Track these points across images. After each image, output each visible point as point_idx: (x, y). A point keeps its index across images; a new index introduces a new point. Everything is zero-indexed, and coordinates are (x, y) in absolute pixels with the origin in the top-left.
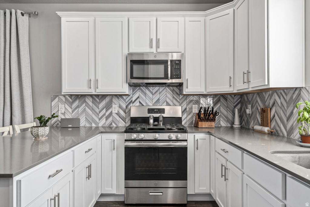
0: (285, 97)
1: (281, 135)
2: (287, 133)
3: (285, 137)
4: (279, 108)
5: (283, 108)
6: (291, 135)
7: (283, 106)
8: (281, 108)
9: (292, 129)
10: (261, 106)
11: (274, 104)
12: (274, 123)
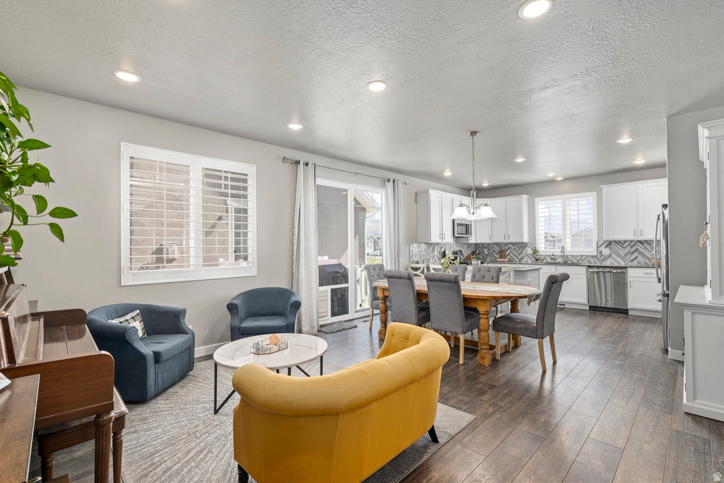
0: (517, 246)
1: (515, 261)
2: (519, 260)
4: (513, 250)
5: (516, 250)
9: (522, 258)
10: (497, 249)
11: (509, 249)
12: (509, 257)
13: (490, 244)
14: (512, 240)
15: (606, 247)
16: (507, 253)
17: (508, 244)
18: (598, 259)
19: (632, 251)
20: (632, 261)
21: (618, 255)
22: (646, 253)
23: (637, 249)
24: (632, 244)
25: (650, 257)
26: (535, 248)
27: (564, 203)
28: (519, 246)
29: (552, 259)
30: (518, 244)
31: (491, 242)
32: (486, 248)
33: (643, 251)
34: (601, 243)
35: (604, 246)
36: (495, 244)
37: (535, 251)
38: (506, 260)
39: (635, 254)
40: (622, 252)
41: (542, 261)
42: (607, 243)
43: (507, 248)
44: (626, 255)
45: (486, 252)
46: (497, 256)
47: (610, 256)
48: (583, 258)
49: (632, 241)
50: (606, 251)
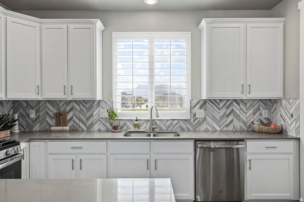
0: (85, 105)
1: (81, 130)
2: (87, 128)
3: (85, 131)
4: (78, 112)
5: (82, 112)
6: (91, 128)
7: (83, 111)
8: (80, 112)
9: (92, 125)
10: (53, 111)
11: (71, 110)
12: (71, 123)
13: (40, 101)
14: (78, 95)
15: (201, 108)
16: (69, 116)
17: (70, 101)
18: (191, 124)
19: (228, 112)
20: (227, 126)
21: (214, 118)
22: (241, 116)
23: (233, 110)
24: (228, 104)
25: (245, 120)
26: (112, 108)
27: (151, 42)
28: (88, 106)
29: (136, 126)
30: (85, 102)
31: (39, 98)
32: (32, 108)
33: (238, 112)
34: (194, 102)
35: (198, 106)
36: (49, 102)
37: (112, 115)
38: (67, 128)
39: (231, 117)
40: (219, 114)
41: (121, 128)
42: (201, 103)
43: (68, 109)
44: (221, 118)
45: (33, 116)
46: (52, 122)
47: (205, 119)
48: (175, 122)
49: (228, 100)
50: (200, 114)
